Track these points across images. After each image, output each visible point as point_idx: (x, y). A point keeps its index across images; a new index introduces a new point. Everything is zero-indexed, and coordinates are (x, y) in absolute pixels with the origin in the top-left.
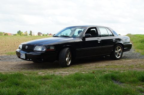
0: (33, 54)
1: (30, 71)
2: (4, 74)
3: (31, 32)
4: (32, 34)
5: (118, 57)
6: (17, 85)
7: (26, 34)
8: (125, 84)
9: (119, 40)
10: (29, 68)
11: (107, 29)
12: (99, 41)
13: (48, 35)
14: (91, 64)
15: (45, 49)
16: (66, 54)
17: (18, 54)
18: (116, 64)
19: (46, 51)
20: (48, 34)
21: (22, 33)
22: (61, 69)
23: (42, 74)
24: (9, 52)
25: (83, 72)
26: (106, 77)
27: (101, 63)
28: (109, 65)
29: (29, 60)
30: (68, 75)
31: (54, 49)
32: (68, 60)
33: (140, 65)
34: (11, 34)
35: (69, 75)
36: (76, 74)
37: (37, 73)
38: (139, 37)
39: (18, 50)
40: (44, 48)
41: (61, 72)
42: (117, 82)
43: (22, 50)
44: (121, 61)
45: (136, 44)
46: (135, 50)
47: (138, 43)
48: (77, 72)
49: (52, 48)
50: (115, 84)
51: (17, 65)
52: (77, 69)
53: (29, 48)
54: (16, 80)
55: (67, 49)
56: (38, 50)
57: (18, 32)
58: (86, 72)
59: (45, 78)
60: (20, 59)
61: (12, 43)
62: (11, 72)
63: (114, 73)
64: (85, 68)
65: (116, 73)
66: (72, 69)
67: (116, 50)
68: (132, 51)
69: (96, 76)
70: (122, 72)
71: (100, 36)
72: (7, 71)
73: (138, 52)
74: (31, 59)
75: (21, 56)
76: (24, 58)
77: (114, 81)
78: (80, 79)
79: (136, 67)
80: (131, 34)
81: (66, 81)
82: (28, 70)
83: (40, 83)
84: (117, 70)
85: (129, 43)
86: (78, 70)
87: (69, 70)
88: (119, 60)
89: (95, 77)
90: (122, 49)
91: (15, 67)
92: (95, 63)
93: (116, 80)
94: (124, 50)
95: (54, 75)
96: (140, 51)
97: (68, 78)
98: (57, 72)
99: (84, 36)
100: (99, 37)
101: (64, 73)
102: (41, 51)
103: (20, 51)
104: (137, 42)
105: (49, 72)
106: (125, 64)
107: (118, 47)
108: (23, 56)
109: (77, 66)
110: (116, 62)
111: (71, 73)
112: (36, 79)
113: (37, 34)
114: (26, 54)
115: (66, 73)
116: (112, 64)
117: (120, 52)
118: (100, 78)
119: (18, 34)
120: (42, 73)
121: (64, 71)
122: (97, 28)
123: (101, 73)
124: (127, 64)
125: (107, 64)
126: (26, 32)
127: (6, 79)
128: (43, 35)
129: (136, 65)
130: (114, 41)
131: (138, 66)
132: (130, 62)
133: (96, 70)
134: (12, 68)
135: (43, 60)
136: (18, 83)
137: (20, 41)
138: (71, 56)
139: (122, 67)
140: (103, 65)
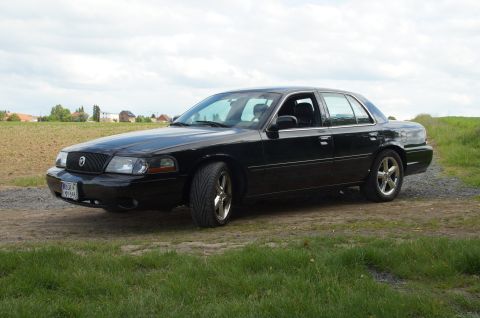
0: (105, 185)
1: (93, 241)
2: (8, 251)
3: (97, 110)
4: (101, 116)
5: (386, 194)
6: (49, 287)
7: (81, 116)
8: (410, 282)
9: (392, 134)
10: (91, 232)
11: (349, 98)
12: (324, 141)
13: (153, 120)
14: (297, 218)
15: (144, 168)
16: (216, 182)
17: (55, 184)
18: (382, 217)
19: (146, 175)
20: (153, 116)
21: (68, 111)
23: (133, 251)
24: (25, 177)
25: (272, 245)
26: (348, 261)
27: (332, 213)
28: (356, 220)
29: (92, 205)
30: (220, 252)
31: (172, 165)
32: (219, 202)
33: (460, 218)
34: (29, 116)
35: (226, 253)
36: (248, 249)
37: (117, 248)
38: (455, 126)
39: (54, 170)
40: (141, 163)
41: (199, 244)
42: (384, 276)
43: (67, 171)
44: (398, 207)
45: (447, 147)
46: (442, 170)
47: (452, 145)
48: (250, 242)
49: (168, 164)
50: (379, 282)
51: (49, 222)
52: (252, 233)
53: (89, 165)
54: (48, 273)
55: (218, 166)
56: (119, 170)
57: (53, 109)
58: (278, 242)
59: (145, 265)
60: (61, 201)
61: (34, 146)
62: (28, 246)
63: (374, 245)
64: (279, 229)
65: (383, 245)
66: (235, 234)
67: (382, 170)
68: (435, 171)
69: (314, 257)
70: (400, 241)
71: (329, 123)
72: (18, 242)
73: (452, 174)
74: (96, 202)
75: (64, 191)
76: (75, 197)
77: (374, 274)
78: (261, 268)
79: (446, 227)
80: (429, 116)
81: (214, 274)
82: (86, 236)
83: (128, 283)
84: (383, 235)
85: (424, 144)
86: (255, 236)
87: (225, 238)
88: (390, 203)
89: (312, 260)
90: (399, 165)
91: (43, 229)
92: (312, 214)
93: (379, 270)
94: (405, 170)
95: (173, 254)
96: (460, 172)
97: (222, 262)
98: (183, 245)
99: (275, 123)
100: (325, 125)
101: (209, 245)
102: (130, 172)
103: (59, 174)
104: (449, 143)
105: (158, 243)
106: (409, 215)
107: (386, 159)
108: (71, 191)
109: (250, 222)
110: (380, 208)
111: (232, 246)
112: (113, 268)
113: (117, 117)
114: (80, 185)
115: (215, 248)
116: (368, 216)
117: (393, 176)
118: (329, 263)
119: (53, 117)
120: (133, 247)
121: (209, 241)
122: (317, 95)
123: (331, 245)
124: (417, 216)
125: (350, 217)
126: (82, 110)
127: (13, 268)
128: (139, 120)
129: (447, 220)
130: (374, 139)
131: (454, 224)
132: (427, 208)
133: (314, 235)
134: (33, 231)
135: (136, 203)
136: (55, 280)
137: (59, 141)
138: (230, 191)
139: (399, 225)
140: (338, 218)
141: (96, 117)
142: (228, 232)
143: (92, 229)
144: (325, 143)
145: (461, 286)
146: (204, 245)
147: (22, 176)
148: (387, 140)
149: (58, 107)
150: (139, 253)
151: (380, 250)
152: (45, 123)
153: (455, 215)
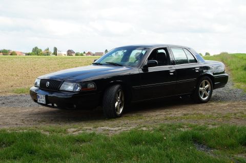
0: (59, 97)
1: (54, 126)
2: (10, 132)
3: (56, 49)
4: (58, 52)
5: (203, 99)
6: (31, 153)
7: (47, 53)
8: (215, 150)
9: (207, 68)
10: (52, 120)
11: (185, 50)
12: (171, 73)
14: (158, 113)
15: (79, 88)
16: (115, 96)
17: (34, 95)
18: (200, 112)
19: (80, 92)
20: (84, 53)
21: (41, 50)
22: (107, 122)
23: (74, 132)
24: (19, 88)
25: (144, 129)
26: (184, 138)
27: (175, 110)
28: (188, 114)
29: (53, 106)
30: (118, 133)
31: (94, 86)
32: (118, 105)
33: (242, 113)
34: (21, 53)
35: (121, 133)
36: (132, 132)
37: (65, 130)
38: (240, 59)
39: (34, 88)
40: (78, 86)
41: (107, 128)
42: (202, 147)
43: (40, 89)
44: (210, 106)
45: (236, 71)
46: (233, 85)
47: (239, 70)
48: (132, 127)
49: (91, 86)
50: (200, 151)
51: (32, 114)
52: (134, 121)
54: (30, 145)
55: (117, 87)
56: (66, 89)
57: (33, 49)
58: (148, 127)
59: (79, 140)
60: (36, 104)
61: (24, 71)
62: (21, 129)
63: (197, 129)
64: (148, 119)
65: (201, 129)
66: (126, 122)
67: (201, 87)
68: (229, 86)
69: (166, 136)
70: (211, 127)
71: (174, 63)
72: (15, 126)
73: (239, 87)
74: (55, 105)
75: (39, 99)
76: (44, 103)
77: (197, 145)
78: (138, 143)
79: (235, 118)
80: (227, 53)
81: (115, 146)
82: (50, 123)
83: (71, 151)
84: (202, 123)
85: (223, 72)
86: (136, 123)
87: (120, 124)
88: (205, 104)
89: (165, 138)
90: (211, 85)
91: (28, 119)
92: (166, 110)
93: (200, 143)
94: (214, 87)
95: (94, 134)
96: (242, 86)
97: (119, 139)
98: (99, 128)
99: (146, 64)
100: (172, 65)
101: (112, 129)
102: (72, 90)
103: (36, 90)
104: (237, 69)
105: (86, 128)
106: (215, 111)
107: (204, 81)
108: (42, 99)
109: (134, 115)
110: (200, 107)
111: (124, 129)
112: (63, 142)
113: (66, 53)
114: (47, 97)
115: (116, 131)
116: (194, 112)
117: (207, 90)
118: (174, 140)
119: (33, 53)
120: (73, 129)
121: (113, 126)
122: (168, 49)
123: (175, 129)
124: (220, 112)
125: (185, 112)
126: (48, 49)
127: (13, 142)
128: (77, 54)
129: (235, 114)
130: (197, 71)
131: (239, 116)
132: (225, 107)
133: (166, 123)
134: (23, 120)
135: (75, 106)
136: (34, 149)
137: (36, 68)
138: (123, 99)
139: (210, 117)
140: (179, 113)
141: (55, 53)
142: (122, 121)
143: (53, 119)
144: (172, 74)
145: (242, 153)
146: (110, 128)
147: (17, 87)
148: (204, 71)
149: (36, 48)
150: (76, 133)
151: (200, 132)
152: (30, 56)
153: (239, 111)
